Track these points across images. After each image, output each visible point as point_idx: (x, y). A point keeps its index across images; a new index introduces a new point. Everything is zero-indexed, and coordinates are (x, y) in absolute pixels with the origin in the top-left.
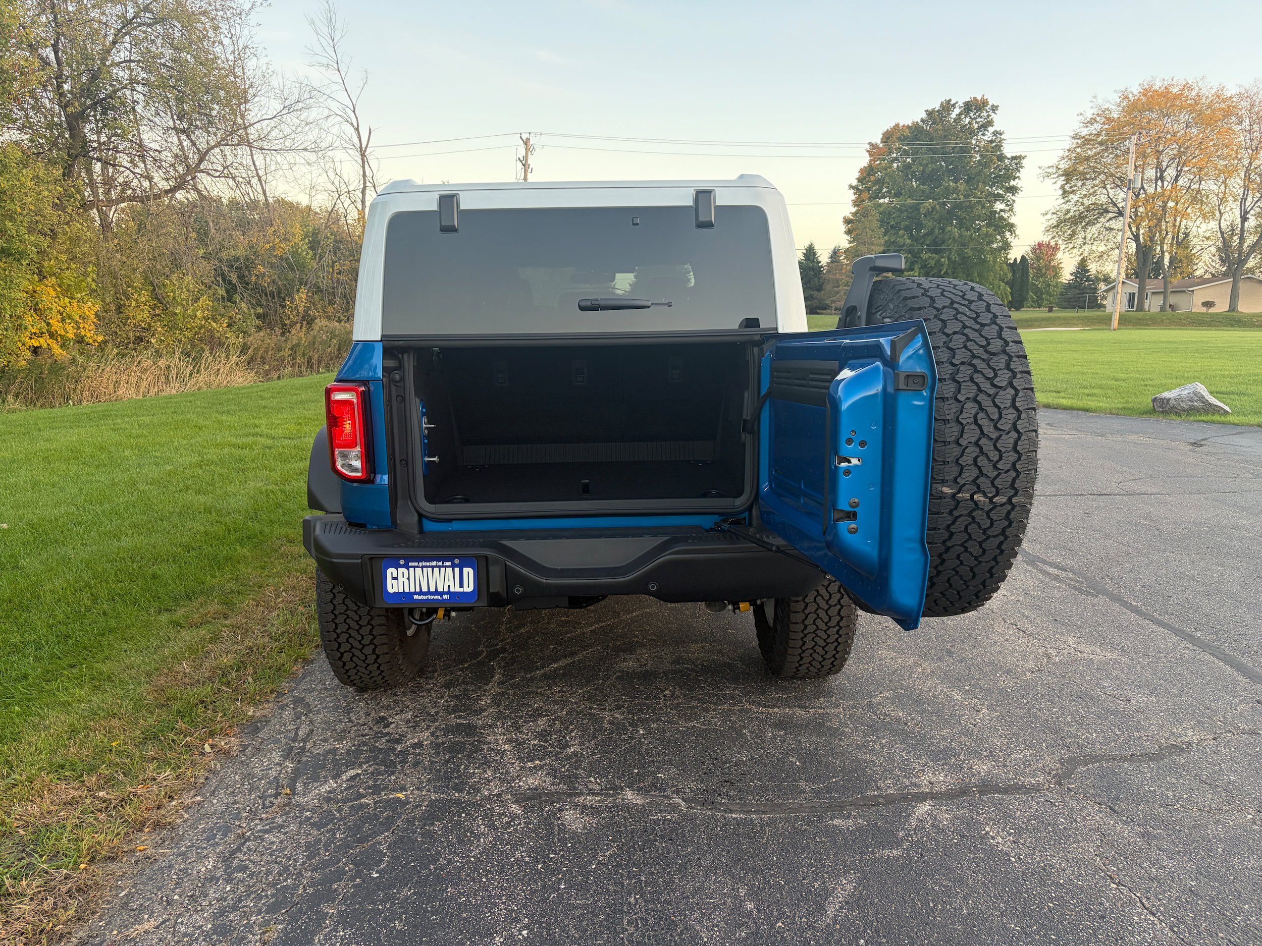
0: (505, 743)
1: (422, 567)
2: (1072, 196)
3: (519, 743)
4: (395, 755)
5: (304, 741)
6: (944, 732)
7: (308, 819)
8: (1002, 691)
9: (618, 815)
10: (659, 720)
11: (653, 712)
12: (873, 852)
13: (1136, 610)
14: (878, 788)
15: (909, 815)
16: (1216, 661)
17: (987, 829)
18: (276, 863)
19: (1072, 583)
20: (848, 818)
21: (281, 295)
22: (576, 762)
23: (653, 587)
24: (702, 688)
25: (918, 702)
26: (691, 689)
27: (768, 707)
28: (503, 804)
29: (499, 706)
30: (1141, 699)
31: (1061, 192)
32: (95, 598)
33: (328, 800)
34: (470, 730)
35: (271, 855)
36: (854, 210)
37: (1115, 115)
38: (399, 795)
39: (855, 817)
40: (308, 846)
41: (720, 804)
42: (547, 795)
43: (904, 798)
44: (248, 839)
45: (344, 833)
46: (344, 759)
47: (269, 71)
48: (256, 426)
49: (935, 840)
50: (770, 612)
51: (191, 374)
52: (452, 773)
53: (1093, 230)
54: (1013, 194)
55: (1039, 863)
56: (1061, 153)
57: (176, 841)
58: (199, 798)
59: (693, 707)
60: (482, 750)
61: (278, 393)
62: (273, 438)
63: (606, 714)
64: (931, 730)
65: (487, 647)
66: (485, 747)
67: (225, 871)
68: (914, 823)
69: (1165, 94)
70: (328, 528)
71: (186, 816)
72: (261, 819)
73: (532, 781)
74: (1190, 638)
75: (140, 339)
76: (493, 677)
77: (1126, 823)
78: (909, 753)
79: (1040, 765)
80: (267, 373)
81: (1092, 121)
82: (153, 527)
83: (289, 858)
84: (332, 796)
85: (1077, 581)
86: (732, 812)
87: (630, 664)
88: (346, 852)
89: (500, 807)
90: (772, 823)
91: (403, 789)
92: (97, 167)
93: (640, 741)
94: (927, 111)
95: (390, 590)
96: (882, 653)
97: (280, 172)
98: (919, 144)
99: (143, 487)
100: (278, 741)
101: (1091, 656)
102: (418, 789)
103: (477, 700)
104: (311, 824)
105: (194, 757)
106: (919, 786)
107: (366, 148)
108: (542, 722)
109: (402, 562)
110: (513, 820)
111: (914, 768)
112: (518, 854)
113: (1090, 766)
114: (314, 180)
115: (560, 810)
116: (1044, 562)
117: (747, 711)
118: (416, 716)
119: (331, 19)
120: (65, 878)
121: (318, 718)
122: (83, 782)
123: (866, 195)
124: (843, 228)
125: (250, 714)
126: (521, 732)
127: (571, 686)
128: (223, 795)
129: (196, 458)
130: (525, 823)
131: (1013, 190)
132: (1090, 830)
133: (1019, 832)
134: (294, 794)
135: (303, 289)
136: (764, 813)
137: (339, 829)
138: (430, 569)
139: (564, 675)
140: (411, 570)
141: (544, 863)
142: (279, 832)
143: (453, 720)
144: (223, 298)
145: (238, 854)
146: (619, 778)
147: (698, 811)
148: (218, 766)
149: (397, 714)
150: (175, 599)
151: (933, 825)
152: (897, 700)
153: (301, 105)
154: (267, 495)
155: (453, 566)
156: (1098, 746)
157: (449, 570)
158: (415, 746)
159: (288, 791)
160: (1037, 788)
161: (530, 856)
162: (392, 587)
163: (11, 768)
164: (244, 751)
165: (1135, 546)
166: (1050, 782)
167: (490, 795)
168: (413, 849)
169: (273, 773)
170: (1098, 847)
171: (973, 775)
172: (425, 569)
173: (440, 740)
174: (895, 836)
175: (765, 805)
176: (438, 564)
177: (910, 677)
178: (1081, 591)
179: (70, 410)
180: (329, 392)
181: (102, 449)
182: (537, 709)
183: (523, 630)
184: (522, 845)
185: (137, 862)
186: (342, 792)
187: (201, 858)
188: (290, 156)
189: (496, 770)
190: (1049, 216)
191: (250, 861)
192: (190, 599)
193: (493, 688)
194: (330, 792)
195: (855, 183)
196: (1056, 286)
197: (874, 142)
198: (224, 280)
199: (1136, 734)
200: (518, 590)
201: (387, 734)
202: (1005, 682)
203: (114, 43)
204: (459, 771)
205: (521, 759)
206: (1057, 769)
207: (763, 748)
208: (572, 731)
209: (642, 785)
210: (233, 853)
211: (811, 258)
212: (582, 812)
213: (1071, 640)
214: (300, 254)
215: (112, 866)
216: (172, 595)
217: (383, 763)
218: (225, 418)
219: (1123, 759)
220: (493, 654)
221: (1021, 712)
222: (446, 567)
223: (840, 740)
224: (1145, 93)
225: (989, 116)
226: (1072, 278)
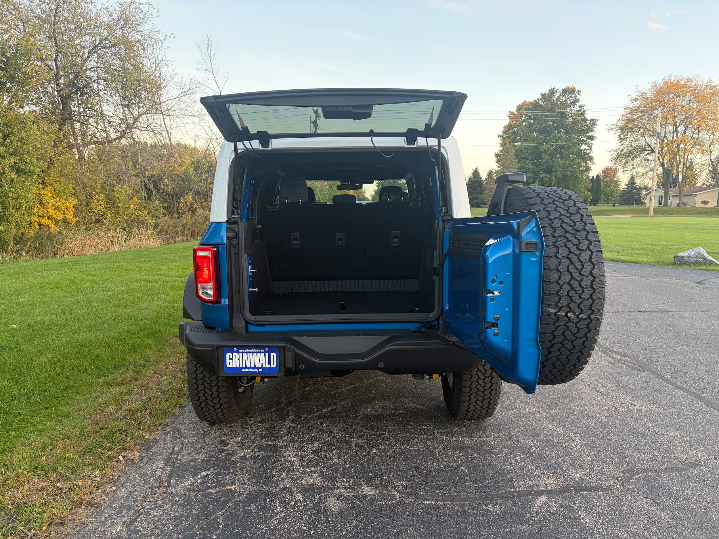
0: (294, 457)
1: (247, 353)
2: (625, 141)
3: (302, 457)
4: (230, 463)
5: (178, 454)
6: (554, 453)
7: (177, 502)
8: (587, 428)
9: (359, 501)
10: (384, 444)
11: (382, 438)
12: (511, 527)
13: (667, 381)
14: (514, 487)
15: (533, 504)
16: (715, 411)
17: (580, 513)
18: (157, 528)
19: (629, 364)
20: (496, 505)
21: (177, 196)
22: (335, 469)
23: (381, 365)
24: (411, 425)
25: (538, 435)
26: (404, 425)
27: (449, 437)
28: (292, 494)
29: (291, 434)
30: (671, 434)
31: (618, 139)
32: (62, 368)
33: (189, 490)
34: (274, 448)
35: (154, 524)
36: (501, 149)
37: (649, 96)
38: (231, 487)
39: (500, 505)
40: (176, 518)
41: (420, 495)
42: (318, 488)
43: (530, 493)
44: (141, 514)
45: (198, 510)
46: (200, 465)
47: (174, 73)
48: (160, 270)
49: (549, 520)
50: (450, 380)
51: (125, 240)
52: (262, 474)
53: (637, 161)
54: (592, 140)
55: (611, 534)
56: (618, 117)
57: (100, 514)
58: (114, 488)
59: (405, 437)
60: (281, 461)
61: (174, 251)
62: (170, 277)
63: (354, 440)
64: (546, 451)
65: (286, 399)
66: (282, 459)
67: (127, 533)
68: (536, 509)
69: (677, 84)
70: (193, 329)
71: (106, 499)
72: (149, 502)
73: (309, 480)
74: (699, 397)
75: (98, 221)
76: (288, 417)
77: (663, 510)
78: (532, 465)
79: (611, 474)
80: (168, 240)
81: (636, 99)
82: (98, 327)
83: (164, 526)
84: (191, 487)
85: (632, 363)
86: (427, 500)
87: (369, 410)
88: (198, 522)
89: (290, 495)
90: (451, 507)
91: (233, 483)
92: (78, 125)
93: (373, 457)
94: (541, 94)
95: (228, 366)
96: (517, 405)
97: (179, 128)
98: (537, 112)
99: (94, 304)
100: (162, 454)
101: (641, 408)
102: (242, 484)
103: (279, 430)
104: (178, 505)
105: (113, 463)
106: (538, 486)
108: (316, 444)
109: (235, 349)
110: (297, 503)
111: (536, 475)
112: (299, 525)
113: (641, 475)
114: (198, 132)
115: (325, 497)
116: (612, 351)
117: (437, 439)
118: (243, 440)
119: (209, 45)
120: (34, 536)
121: (186, 441)
122: (48, 477)
123: (507, 141)
124: (495, 159)
125: (147, 437)
126: (303, 450)
127: (334, 423)
128: (128, 487)
129: (125, 288)
130: (304, 505)
131: (592, 138)
132: (641, 514)
133: (599, 515)
134: (169, 486)
135: (190, 193)
136: (446, 501)
137: (194, 508)
138: (251, 354)
139: (330, 416)
140: (241, 354)
141: (315, 530)
142: (160, 509)
143: (264, 442)
144: (145, 198)
145: (135, 523)
146: (360, 479)
147: (407, 499)
148: (127, 469)
149: (232, 438)
150: (108, 370)
151: (547, 510)
152: (525, 433)
153: (191, 91)
154: (164, 310)
155: (265, 352)
156: (645, 462)
157: (263, 354)
158: (242, 458)
159: (166, 484)
160: (610, 488)
161: (306, 526)
162: (229, 364)
163: (7, 468)
164: (142, 460)
165: (666, 342)
166: (617, 485)
167: (284, 488)
168: (237, 521)
169: (158, 473)
170: (646, 524)
171: (571, 480)
172: (248, 354)
173: (257, 455)
174: (525, 517)
175: (446, 496)
176: (256, 351)
177: (533, 419)
178: (634, 369)
179: (57, 260)
180: (195, 251)
181: (73, 282)
182: (313, 437)
183: (307, 389)
184: (302, 519)
185: (76, 526)
186: (197, 485)
187: (114, 524)
188: (184, 120)
189: (288, 473)
190: (612, 152)
191: (142, 527)
192: (117, 370)
193: (288, 423)
194: (190, 485)
195: (501, 134)
196: (617, 192)
197: (512, 111)
198: (146, 188)
199: (668, 455)
200: (302, 367)
201: (226, 450)
202: (590, 423)
203: (88, 57)
204: (267, 473)
205: (303, 467)
206: (622, 477)
207: (446, 461)
208: (333, 450)
209: (374, 483)
210: (132, 522)
211: (477, 176)
212: (338, 499)
213: (629, 398)
214: (189, 173)
215: (61, 528)
216: (106, 366)
217: (223, 468)
218: (143, 265)
219: (661, 470)
220: (289, 404)
221: (599, 442)
222: (260, 352)
223: (492, 457)
224: (666, 83)
225: (576, 96)
226: (626, 187)
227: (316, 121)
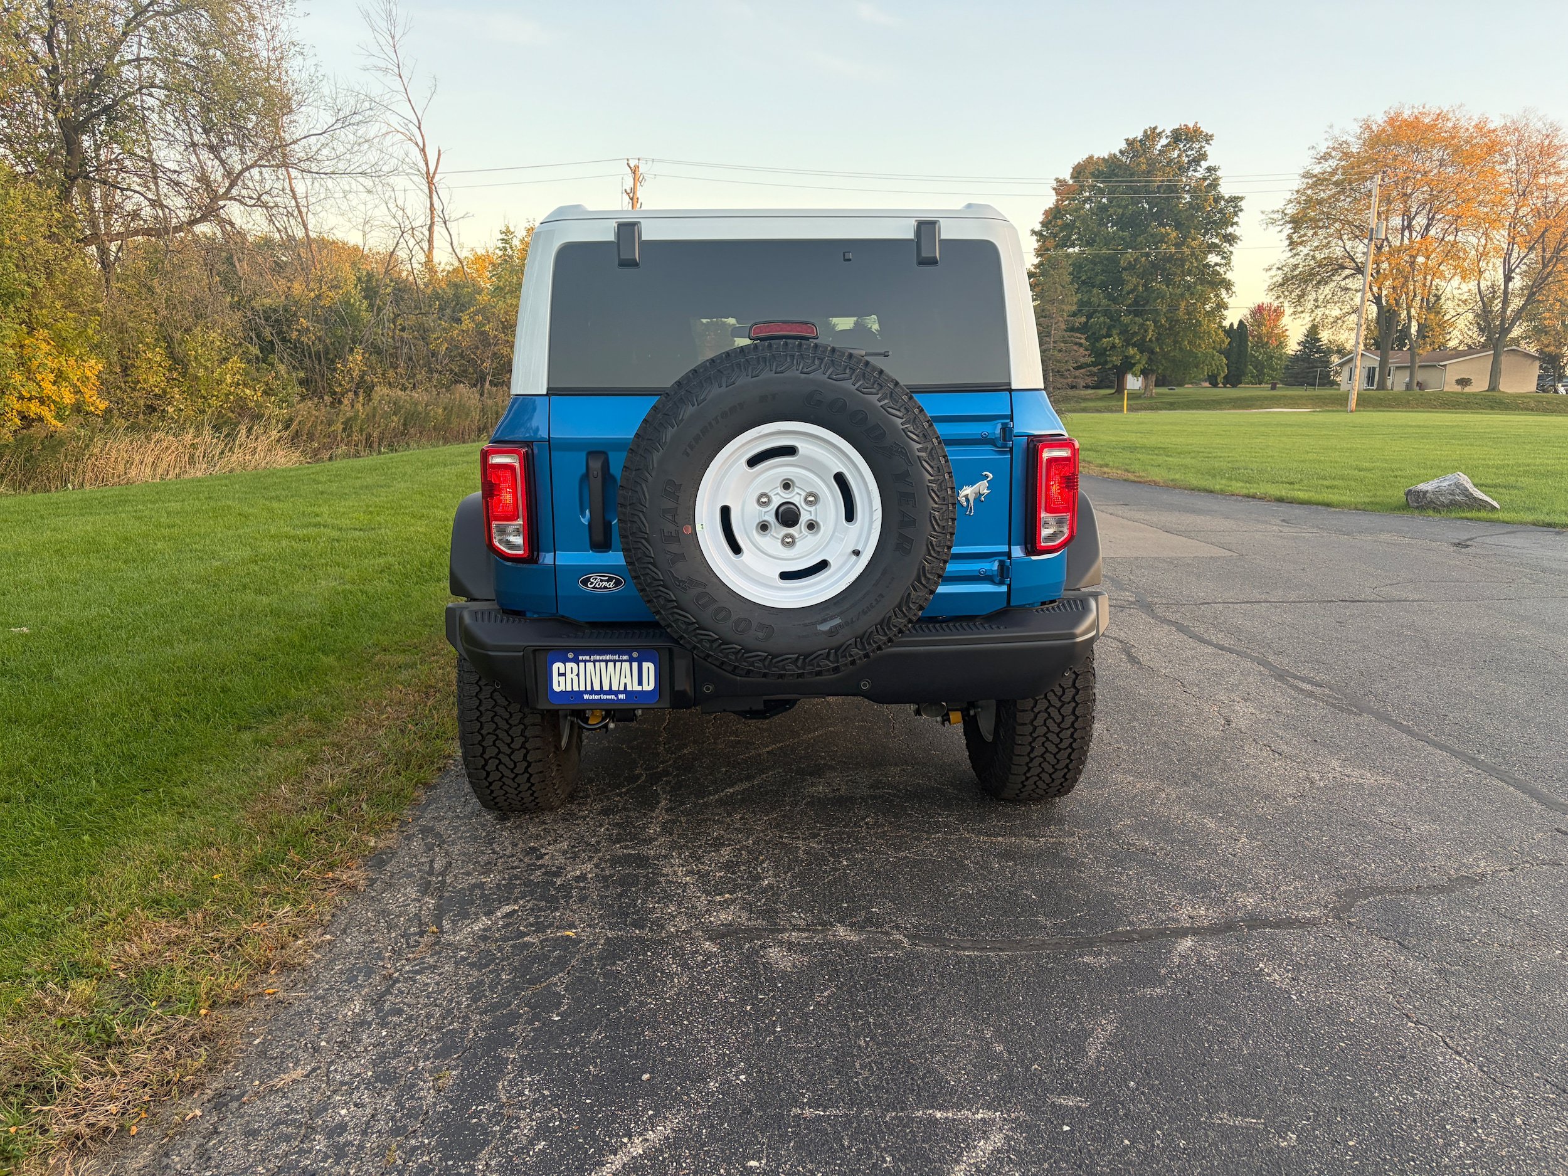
0: (686, 875)
1: (595, 662)
2: (1301, 248)
3: (703, 876)
4: (555, 889)
5: (443, 874)
6: (1201, 863)
7: (463, 959)
8: (1261, 818)
9: (832, 953)
10: (863, 849)
11: (856, 840)
12: (1132, 991)
13: (1408, 731)
14: (1130, 923)
15: (1170, 952)
16: (1505, 786)
17: (1261, 965)
18: (436, 1006)
19: (1330, 700)
20: (1100, 954)
21: (329, 356)
22: (773, 895)
23: (865, 685)
24: (909, 815)
25: (1165, 831)
26: (896, 816)
27: (991, 835)
28: (694, 941)
29: (671, 835)
30: (1422, 827)
31: (1287, 242)
32: (156, 714)
33: (485, 939)
34: (642, 861)
35: (429, 998)
36: (1036, 261)
37: (1354, 149)
38: (568, 933)
39: (1107, 954)
40: (470, 988)
41: (949, 940)
42: (745, 931)
43: (1162, 933)
44: (397, 981)
45: (510, 974)
46: (495, 894)
47: (318, 74)
48: (317, 515)
49: (1203, 978)
50: (986, 725)
51: (222, 453)
52: (628, 907)
53: (1326, 290)
54: (1231, 245)
55: (1324, 1001)
56: (1288, 196)
57: (312, 985)
58: (328, 937)
59: (902, 836)
60: (659, 883)
61: (336, 476)
62: (340, 530)
63: (800, 843)
64: (1185, 860)
65: (645, 770)
66: (662, 879)
67: (376, 1014)
68: (1176, 960)
69: (1414, 125)
70: (479, 616)
71: (318, 956)
72: (407, 960)
73: (726, 916)
74: (1472, 761)
75: (152, 409)
76: (658, 802)
77: (1418, 959)
78: (1162, 885)
79: (1314, 898)
80: (316, 452)
81: (1326, 157)
82: (211, 632)
83: (451, 1001)
84: (488, 934)
85: (1336, 699)
86: (964, 949)
87: (820, 789)
88: (517, 994)
89: (691, 944)
90: (1012, 960)
91: (572, 926)
92: (97, 192)
93: (845, 873)
94: (1127, 140)
95: (556, 688)
96: (1119, 777)
97: (331, 201)
98: (1116, 182)
99: (189, 586)
100: (411, 875)
101: (1360, 781)
102: (589, 926)
103: (644, 828)
104: (468, 964)
105: (314, 892)
106: (1177, 920)
107: (434, 173)
108: (726, 852)
109: (571, 655)
110: (709, 958)
111: (1170, 902)
112: (721, 995)
113: (1371, 899)
114: (369, 213)
115: (763, 947)
116: (1296, 677)
117: (967, 840)
118: (574, 846)
119: (390, 11)
120: (185, 1025)
121: (455, 850)
122: (186, 919)
123: (1051, 243)
125: (372, 844)
126: (702, 863)
127: (754, 812)
128: (357, 934)
129: (247, 553)
130: (724, 961)
131: (1231, 239)
132: (1378, 966)
133: (1298, 968)
134: (442, 932)
135: (359, 349)
136: (1001, 950)
137: (503, 969)
138: (603, 664)
139: (743, 800)
140: (582, 665)
141: (753, 1004)
142: (432, 972)
143: (618, 850)
144: (257, 358)
145: (389, 997)
146: (827, 913)
147: (923, 948)
148: (345, 902)
149: (549, 844)
150: (256, 716)
151: (1198, 961)
152: (1140, 828)
153: (358, 118)
154: (345, 597)
155: (631, 661)
156: (1378, 877)
157: (626, 665)
158: (578, 879)
159: (434, 929)
160: (1313, 923)
161: (735, 997)
162: (559, 685)
163: (95, 903)
164: (372, 885)
165: (1400, 658)
166: (1328, 916)
167: (677, 931)
168: (596, 990)
169: (412, 909)
170: (1389, 984)
171: (1239, 909)
172: (597, 664)
173: (607, 873)
174: (1157, 973)
175: (1002, 942)
176: (613, 658)
177: (1153, 803)
178: (1342, 710)
179: (71, 494)
180: (485, 455)
181: (126, 540)
182: (717, 838)
183: (685, 751)
184: (725, 986)
185: (267, 1006)
186: (498, 930)
187: (344, 1001)
188: (345, 182)
189: (680, 904)
190: (1273, 272)
191: (405, 1004)
192: (274, 715)
193: (660, 814)
194: (484, 930)
195: (1038, 228)
196: (1280, 359)
197: (1061, 178)
198: (258, 336)
199: (1420, 865)
200: (708, 689)
201: (542, 866)
202: (1263, 808)
203: (125, 34)
204: (635, 906)
205: (708, 893)
206: (1334, 902)
207: (990, 880)
208: (763, 862)
209: (854, 920)
210: (381, 996)
212: (789, 950)
213: (1335, 763)
214: (353, 305)
215: (237, 1012)
216: (251, 710)
217: (542, 897)
218: (275, 505)
219: (1409, 891)
220: (655, 778)
221: (1286, 842)
222: (622, 661)
223: (1080, 871)
224: (1391, 121)
225: (1201, 148)
226: (1300, 348)
227: (633, 190)
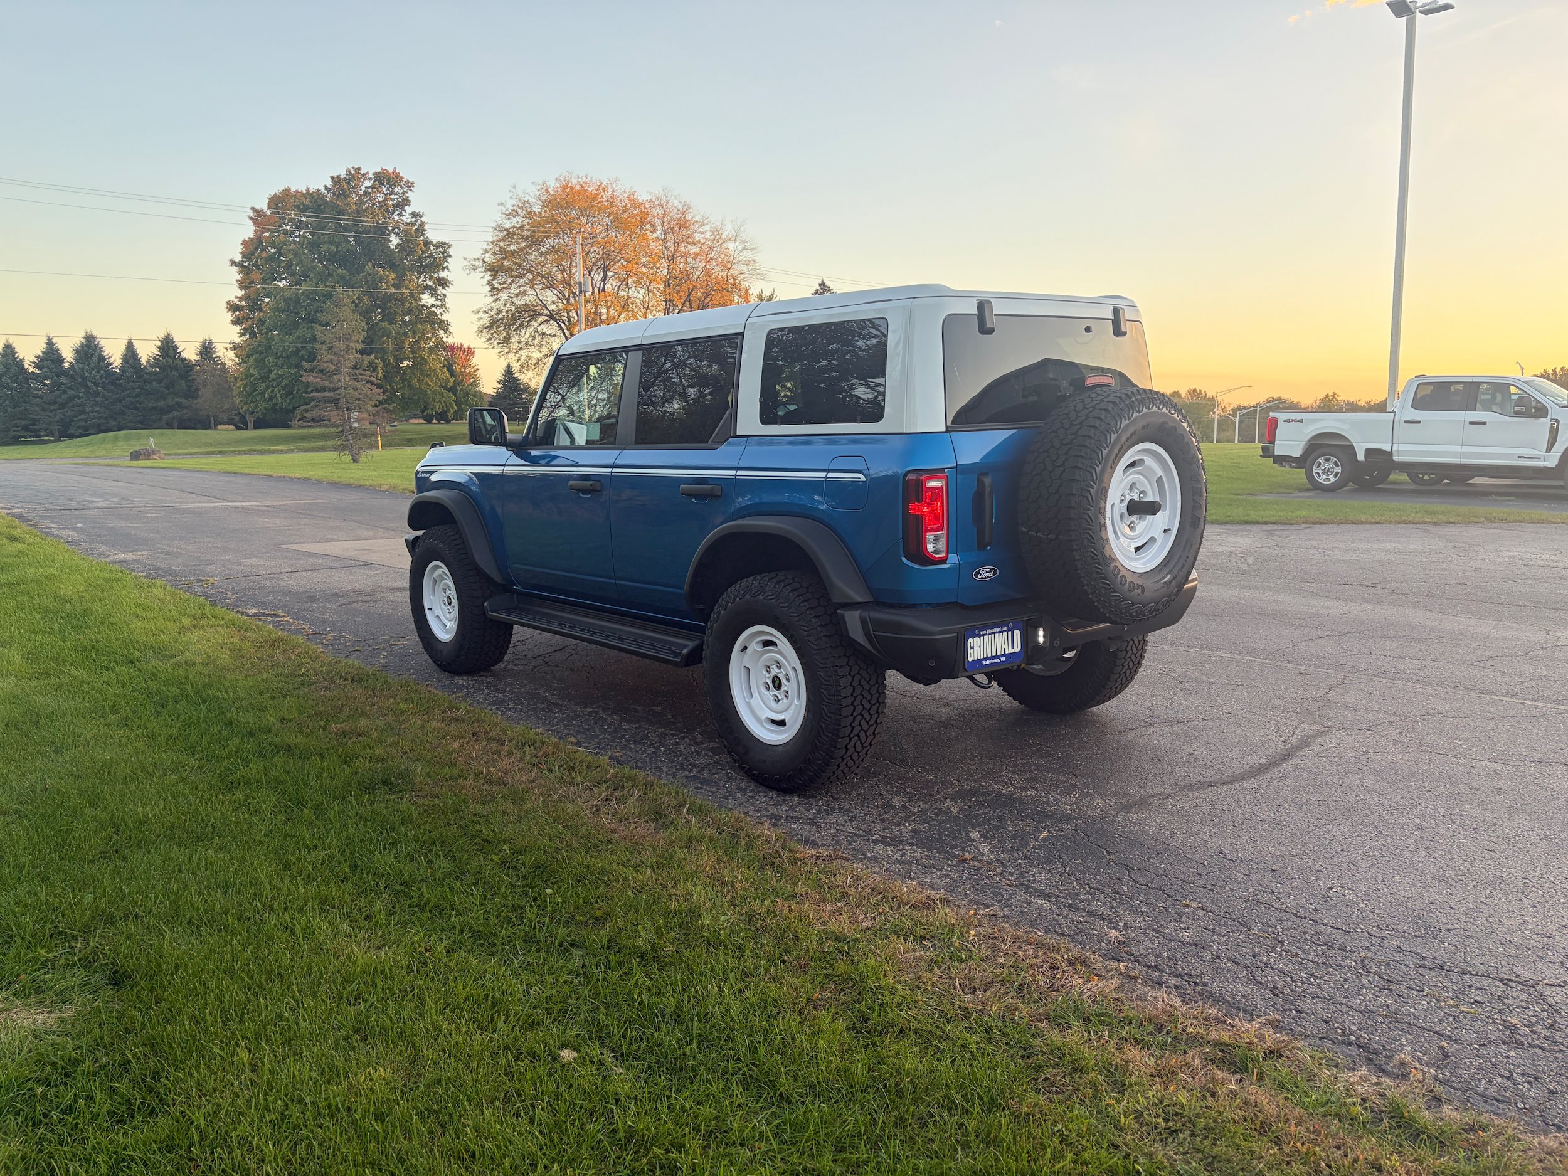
1: (988, 635)
2: (501, 294)
31: (489, 288)
36: (241, 293)
37: (537, 210)
53: (527, 334)
54: (443, 288)
56: (485, 246)
69: (582, 192)
81: (513, 213)
94: (332, 178)
95: (971, 658)
98: (325, 218)
109: (977, 632)
123: (256, 276)
124: (229, 316)
131: (444, 283)
155: (1008, 631)
176: (999, 630)
190: (481, 315)
195: (238, 258)
197: (258, 207)
211: (171, 352)
224: (564, 188)
225: (404, 193)
226: (500, 386)
